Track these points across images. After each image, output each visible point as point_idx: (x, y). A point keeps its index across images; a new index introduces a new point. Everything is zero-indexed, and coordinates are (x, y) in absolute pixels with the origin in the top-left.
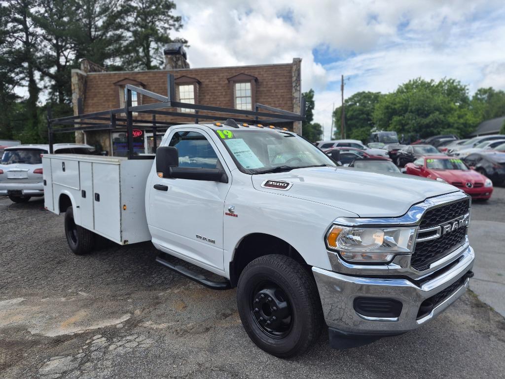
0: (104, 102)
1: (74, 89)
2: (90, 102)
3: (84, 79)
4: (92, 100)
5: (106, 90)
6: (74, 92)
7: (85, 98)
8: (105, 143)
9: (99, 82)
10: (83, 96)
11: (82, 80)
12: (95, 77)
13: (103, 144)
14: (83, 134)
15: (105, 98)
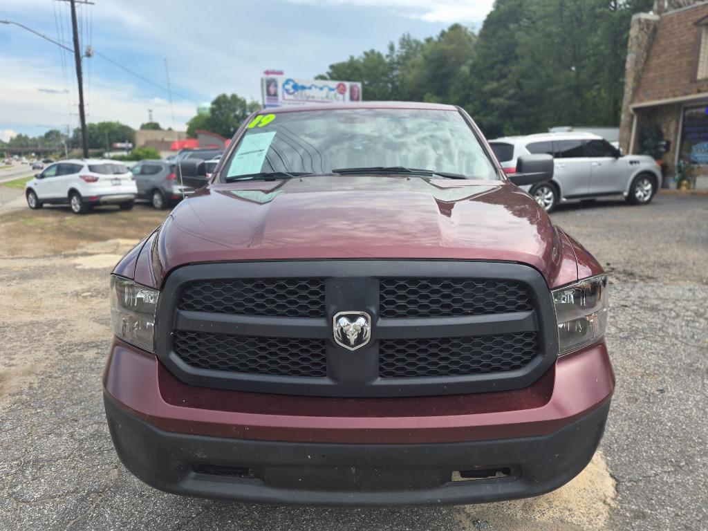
0: (675, 59)
1: (632, 46)
2: (654, 62)
3: (651, 27)
4: (659, 58)
5: (683, 38)
6: (631, 51)
7: (648, 57)
8: (668, 128)
9: (676, 27)
10: (645, 55)
11: (648, 28)
12: (672, 18)
13: (664, 130)
14: (632, 117)
15: (678, 53)
